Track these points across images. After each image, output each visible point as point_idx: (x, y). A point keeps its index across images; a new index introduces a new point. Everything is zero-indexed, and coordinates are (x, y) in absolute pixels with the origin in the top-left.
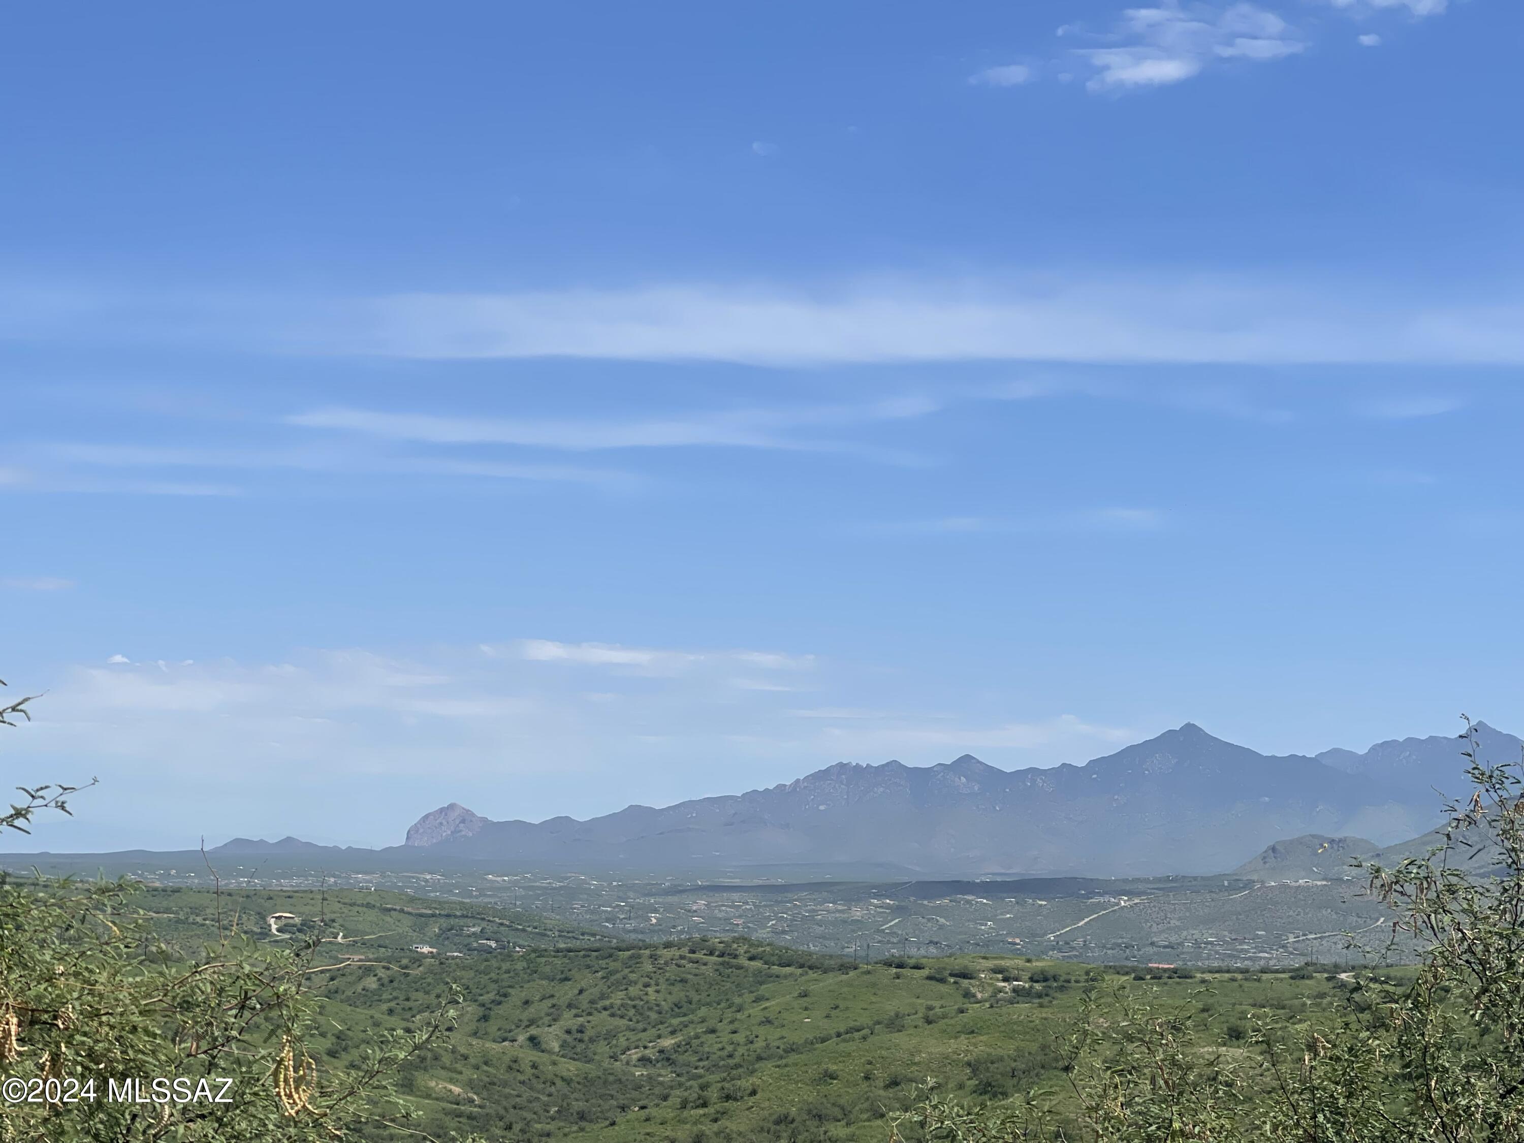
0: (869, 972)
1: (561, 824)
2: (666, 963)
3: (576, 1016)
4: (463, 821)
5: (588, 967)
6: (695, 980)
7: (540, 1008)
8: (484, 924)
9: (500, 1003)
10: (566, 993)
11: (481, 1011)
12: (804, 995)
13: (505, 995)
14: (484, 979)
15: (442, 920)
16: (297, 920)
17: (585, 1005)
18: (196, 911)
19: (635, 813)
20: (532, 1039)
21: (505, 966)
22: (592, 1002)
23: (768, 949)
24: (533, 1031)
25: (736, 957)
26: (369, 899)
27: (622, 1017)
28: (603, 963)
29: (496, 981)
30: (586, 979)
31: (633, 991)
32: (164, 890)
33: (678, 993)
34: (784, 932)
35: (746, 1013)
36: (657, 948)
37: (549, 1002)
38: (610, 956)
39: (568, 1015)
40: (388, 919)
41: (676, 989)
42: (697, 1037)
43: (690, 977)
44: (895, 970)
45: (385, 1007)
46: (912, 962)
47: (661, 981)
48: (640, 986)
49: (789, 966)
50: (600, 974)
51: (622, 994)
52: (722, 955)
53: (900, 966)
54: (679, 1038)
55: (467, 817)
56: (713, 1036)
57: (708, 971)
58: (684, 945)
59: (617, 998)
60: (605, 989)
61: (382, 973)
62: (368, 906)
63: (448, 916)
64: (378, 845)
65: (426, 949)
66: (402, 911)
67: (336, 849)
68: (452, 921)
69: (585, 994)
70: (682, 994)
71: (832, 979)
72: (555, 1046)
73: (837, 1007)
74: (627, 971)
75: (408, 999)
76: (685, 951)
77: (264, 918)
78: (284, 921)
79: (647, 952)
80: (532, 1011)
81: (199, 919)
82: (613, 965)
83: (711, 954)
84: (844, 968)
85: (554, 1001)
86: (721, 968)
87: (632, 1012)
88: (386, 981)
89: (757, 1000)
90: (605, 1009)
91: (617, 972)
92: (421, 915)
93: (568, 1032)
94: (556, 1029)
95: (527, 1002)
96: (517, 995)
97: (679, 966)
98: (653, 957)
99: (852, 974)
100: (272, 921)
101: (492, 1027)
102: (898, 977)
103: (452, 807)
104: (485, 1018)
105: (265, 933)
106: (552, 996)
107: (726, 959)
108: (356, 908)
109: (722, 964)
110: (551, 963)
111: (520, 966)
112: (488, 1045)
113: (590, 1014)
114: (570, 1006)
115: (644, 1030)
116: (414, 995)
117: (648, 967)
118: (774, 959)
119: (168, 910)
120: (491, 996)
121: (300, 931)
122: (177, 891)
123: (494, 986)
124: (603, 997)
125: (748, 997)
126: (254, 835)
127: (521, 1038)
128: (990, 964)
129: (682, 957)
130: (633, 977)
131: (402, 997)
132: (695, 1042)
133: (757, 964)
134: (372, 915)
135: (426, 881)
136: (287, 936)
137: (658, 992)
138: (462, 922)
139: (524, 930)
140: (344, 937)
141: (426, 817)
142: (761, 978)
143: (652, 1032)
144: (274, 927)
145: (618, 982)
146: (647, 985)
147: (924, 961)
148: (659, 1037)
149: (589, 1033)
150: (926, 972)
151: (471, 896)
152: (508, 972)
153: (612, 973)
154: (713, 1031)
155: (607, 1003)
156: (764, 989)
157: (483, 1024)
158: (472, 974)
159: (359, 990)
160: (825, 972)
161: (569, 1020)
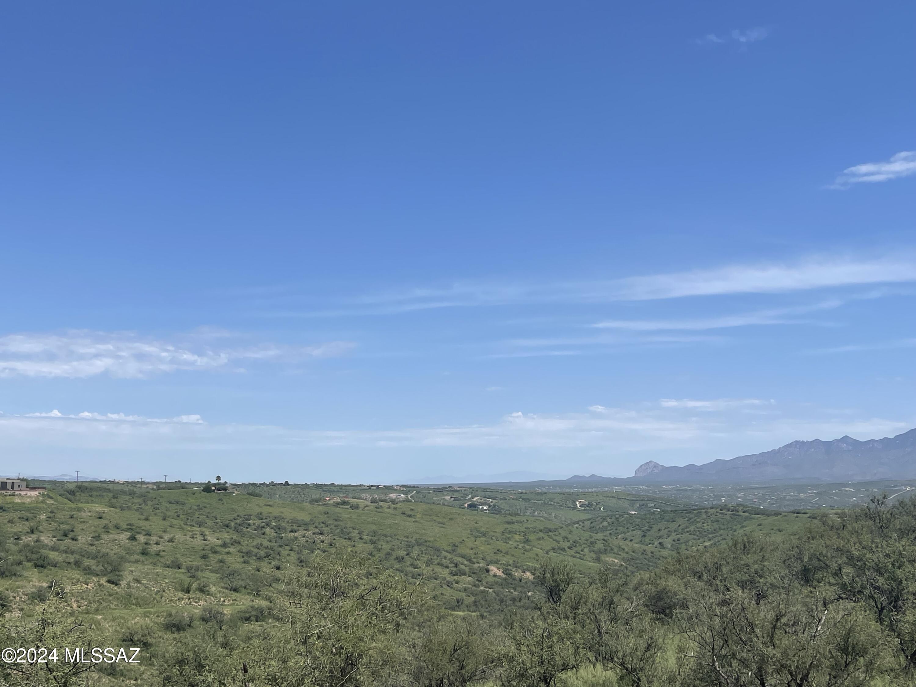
0: (786, 516)
1: (691, 467)
2: (711, 515)
3: (677, 535)
4: (655, 467)
5: (682, 516)
6: (723, 521)
7: (664, 532)
8: (655, 503)
9: (650, 530)
10: (673, 526)
11: (642, 534)
12: (760, 525)
13: (651, 528)
14: (644, 522)
15: (640, 502)
16: (587, 503)
17: (680, 531)
18: (551, 500)
19: (718, 462)
20: (660, 543)
21: (652, 517)
22: (682, 529)
23: (750, 508)
24: (660, 540)
25: (738, 512)
26: (613, 495)
27: (694, 535)
28: (687, 515)
29: (648, 523)
30: (680, 521)
31: (698, 525)
32: (541, 493)
33: (716, 526)
34: (774, 504)
35: (737, 532)
36: (707, 509)
37: (667, 530)
38: (690, 512)
39: (673, 534)
40: (620, 502)
41: (715, 524)
42: (718, 542)
43: (720, 519)
44: (796, 515)
45: (609, 532)
46: (803, 511)
47: (709, 521)
48: (701, 523)
49: (758, 514)
50: (686, 519)
51: (694, 527)
52: (732, 511)
53: (798, 513)
54: (712, 542)
55: (656, 465)
56: (724, 541)
57: (728, 517)
58: (718, 508)
59: (692, 528)
60: (688, 525)
61: (609, 520)
62: (613, 497)
63: (642, 500)
64: (625, 476)
65: (633, 512)
66: (625, 499)
67: (610, 478)
68: (644, 502)
69: (680, 527)
70: (717, 526)
71: (771, 519)
72: (669, 546)
73: (773, 529)
74: (696, 518)
75: (616, 530)
76: (718, 510)
77: (574, 502)
78: (581, 503)
79: (704, 511)
80: (661, 533)
81: (552, 503)
82: (691, 516)
83: (728, 511)
84: (776, 514)
85: (669, 529)
86: (732, 516)
87: (698, 533)
88: (611, 523)
89: (743, 527)
90: (688, 532)
91: (692, 518)
92: (633, 500)
93: (674, 541)
94: (669, 540)
95: (659, 530)
96: (656, 528)
97: (716, 515)
98: (706, 512)
99: (779, 517)
100: (578, 503)
101: (647, 540)
102: (797, 517)
103: (651, 461)
104: (644, 536)
105: (575, 507)
106: (669, 528)
107: (734, 512)
108: (608, 498)
109: (733, 514)
110: (669, 516)
111: (657, 517)
112: (635, 545)
113: (682, 534)
114: (675, 531)
115: (699, 539)
116: (619, 528)
117: (704, 516)
118: (753, 512)
119: (541, 500)
120: (647, 528)
121: (588, 506)
122: (546, 493)
123: (648, 524)
124: (687, 527)
125: (739, 526)
126: (580, 474)
127: (656, 543)
128: (834, 511)
129: (717, 512)
130: (698, 520)
131: (615, 529)
132: (718, 544)
133: (746, 514)
134: (614, 501)
135: (641, 489)
136: (583, 508)
137: (708, 525)
138: (648, 502)
139: (670, 505)
140: (603, 509)
141: (641, 466)
142: (746, 519)
143: (702, 540)
144: (578, 505)
145: (693, 522)
146: (703, 523)
147: (807, 511)
148: (704, 542)
149: (682, 541)
150: (808, 515)
151: (656, 494)
152: (653, 519)
153: (690, 519)
154: (725, 539)
155: (688, 530)
156: (745, 524)
157: (644, 538)
158: (640, 520)
159: (601, 527)
160: (768, 516)
161: (674, 536)
